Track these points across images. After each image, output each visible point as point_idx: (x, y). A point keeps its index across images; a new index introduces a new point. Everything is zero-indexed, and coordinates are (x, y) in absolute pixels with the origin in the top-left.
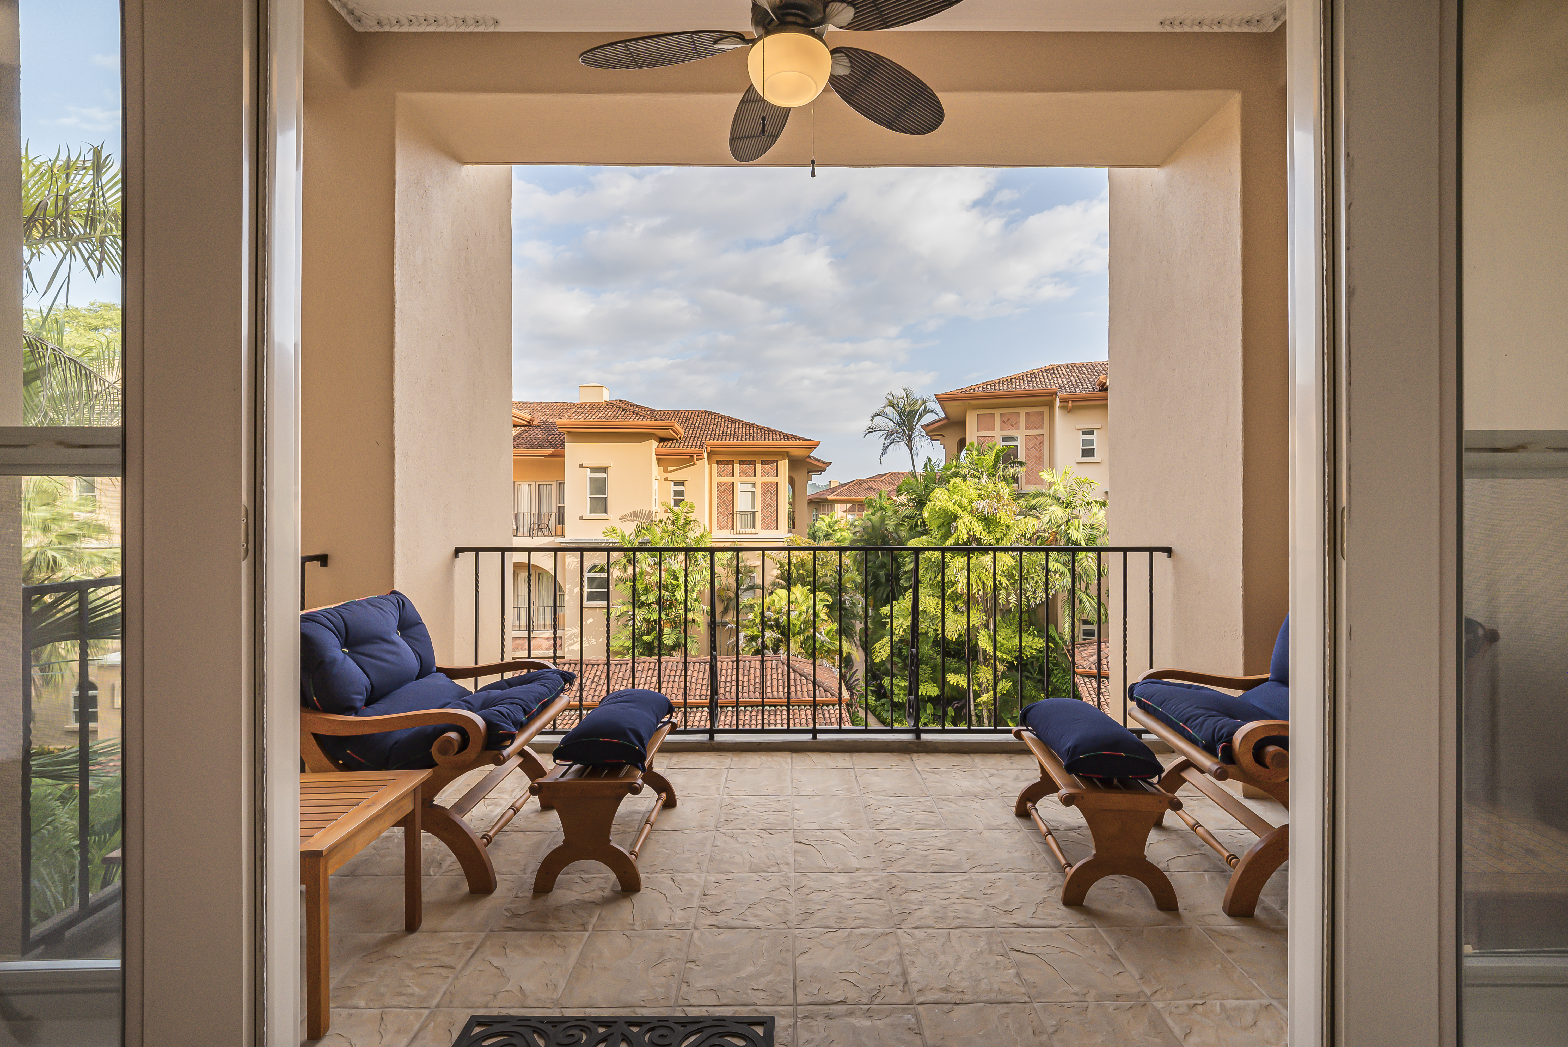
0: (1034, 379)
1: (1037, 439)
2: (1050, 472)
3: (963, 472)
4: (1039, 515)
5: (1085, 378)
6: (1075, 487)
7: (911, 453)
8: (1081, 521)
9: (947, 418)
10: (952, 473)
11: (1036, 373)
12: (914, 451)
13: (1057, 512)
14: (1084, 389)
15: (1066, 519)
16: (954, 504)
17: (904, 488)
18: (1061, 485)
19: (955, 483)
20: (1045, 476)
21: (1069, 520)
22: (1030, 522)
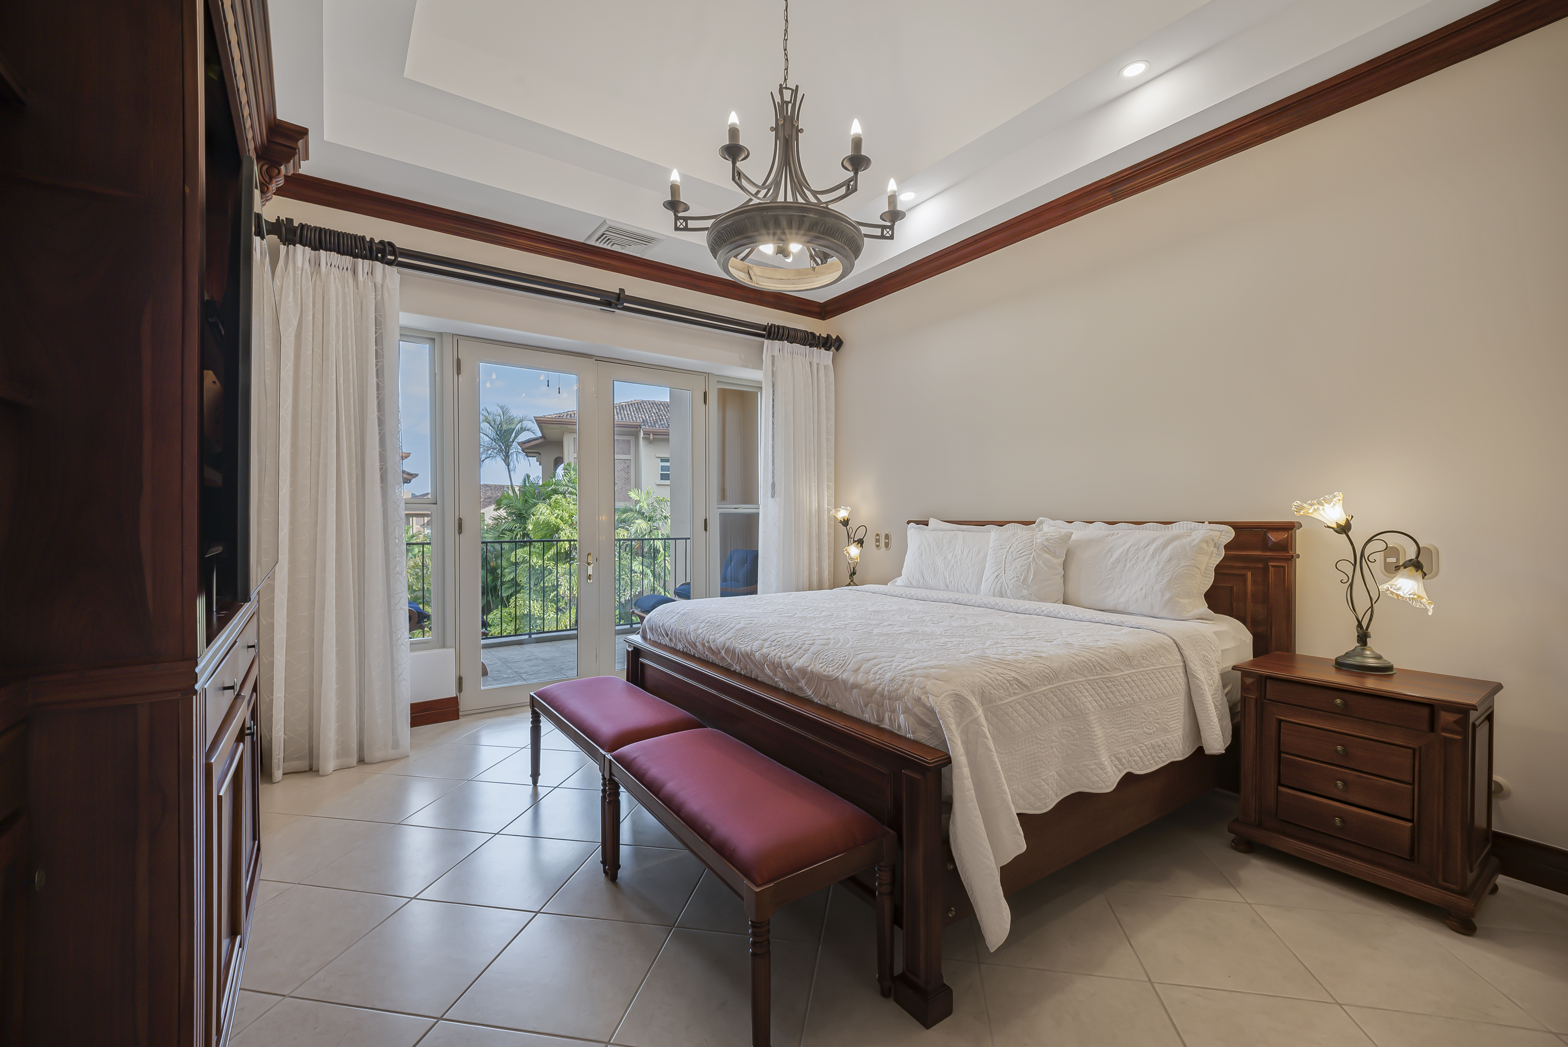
0: (622, 411)
1: (626, 463)
2: (637, 491)
3: (561, 489)
4: (628, 527)
5: (663, 415)
6: (655, 504)
7: (508, 468)
8: (660, 532)
9: (543, 437)
10: (552, 490)
11: (624, 406)
12: (511, 466)
13: (641, 525)
14: (662, 424)
15: (648, 531)
16: (556, 518)
17: (505, 501)
18: (645, 502)
19: (557, 499)
20: (633, 495)
21: (651, 531)
22: (621, 533)
